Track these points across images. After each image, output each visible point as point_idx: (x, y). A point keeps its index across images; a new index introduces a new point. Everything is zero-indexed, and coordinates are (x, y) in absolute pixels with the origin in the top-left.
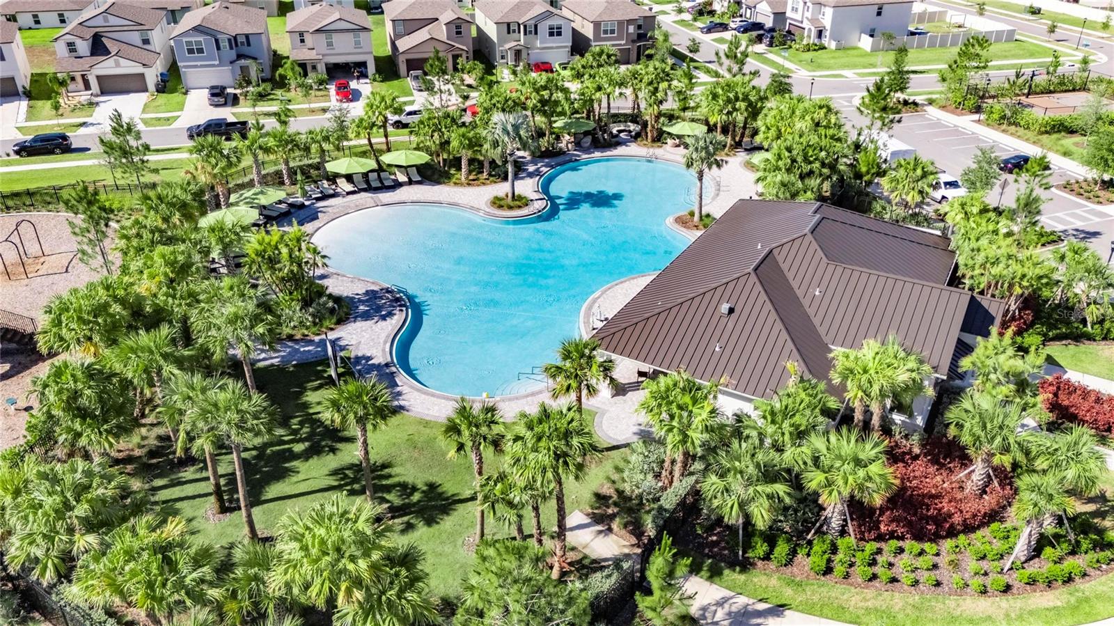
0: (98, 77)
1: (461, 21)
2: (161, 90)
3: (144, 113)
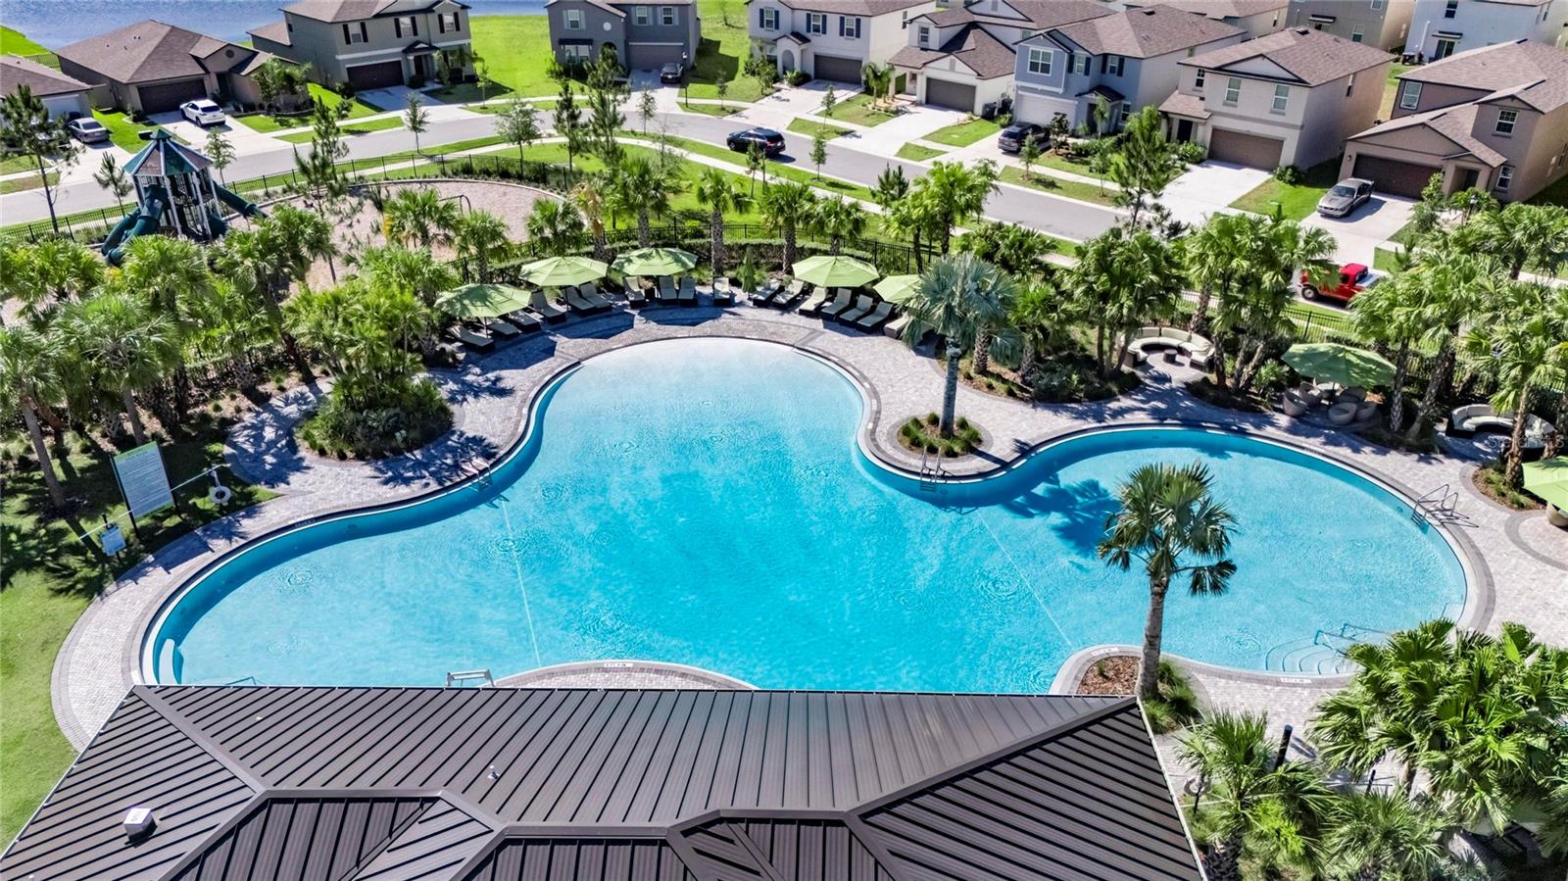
0: (929, 80)
1: (1515, 104)
2: (989, 115)
3: (925, 138)
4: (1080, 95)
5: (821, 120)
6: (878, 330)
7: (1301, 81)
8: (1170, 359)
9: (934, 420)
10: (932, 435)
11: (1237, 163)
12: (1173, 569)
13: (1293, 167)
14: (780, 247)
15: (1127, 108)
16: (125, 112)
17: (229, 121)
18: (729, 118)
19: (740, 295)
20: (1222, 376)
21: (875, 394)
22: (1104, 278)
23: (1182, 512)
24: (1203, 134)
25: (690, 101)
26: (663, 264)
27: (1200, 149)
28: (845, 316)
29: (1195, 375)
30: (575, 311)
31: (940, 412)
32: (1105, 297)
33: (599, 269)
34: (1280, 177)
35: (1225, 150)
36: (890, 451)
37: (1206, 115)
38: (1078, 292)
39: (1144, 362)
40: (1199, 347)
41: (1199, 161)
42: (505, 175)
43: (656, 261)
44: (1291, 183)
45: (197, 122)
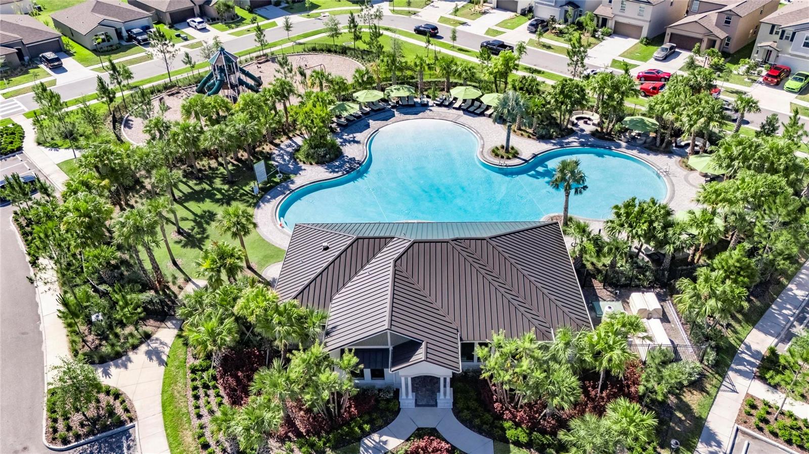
1: (731, 13)
2: (524, 13)
3: (496, 25)
4: (561, 6)
5: (452, 17)
6: (482, 114)
7: (649, 2)
8: (586, 123)
9: (503, 147)
10: (502, 152)
11: (626, 36)
12: (570, 188)
13: (647, 38)
14: (444, 82)
15: (581, 11)
16: (165, 24)
17: (208, 27)
18: (413, 16)
19: (431, 102)
20: (602, 128)
21: (482, 138)
22: (562, 96)
23: (572, 172)
24: (611, 24)
25: (395, 8)
26: (404, 92)
27: (610, 30)
28: (470, 109)
29: (593, 128)
30: (372, 110)
31: (505, 144)
32: (562, 103)
33: (380, 95)
34: (641, 42)
35: (619, 31)
36: (488, 158)
37: (612, 16)
38: (553, 101)
39: (576, 124)
40: (596, 118)
41: (609, 35)
42: (329, 51)
43: (401, 91)
44: (645, 45)
45: (195, 28)
